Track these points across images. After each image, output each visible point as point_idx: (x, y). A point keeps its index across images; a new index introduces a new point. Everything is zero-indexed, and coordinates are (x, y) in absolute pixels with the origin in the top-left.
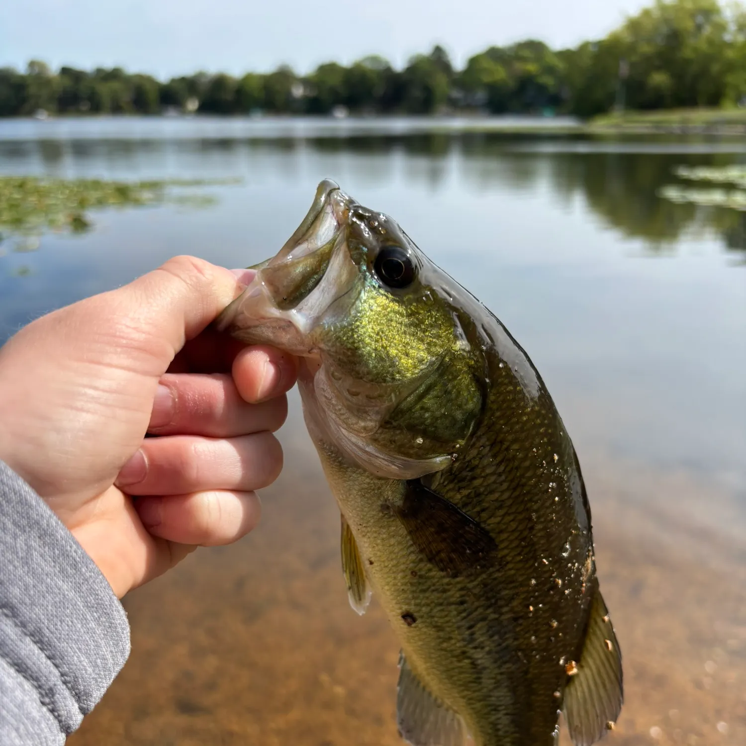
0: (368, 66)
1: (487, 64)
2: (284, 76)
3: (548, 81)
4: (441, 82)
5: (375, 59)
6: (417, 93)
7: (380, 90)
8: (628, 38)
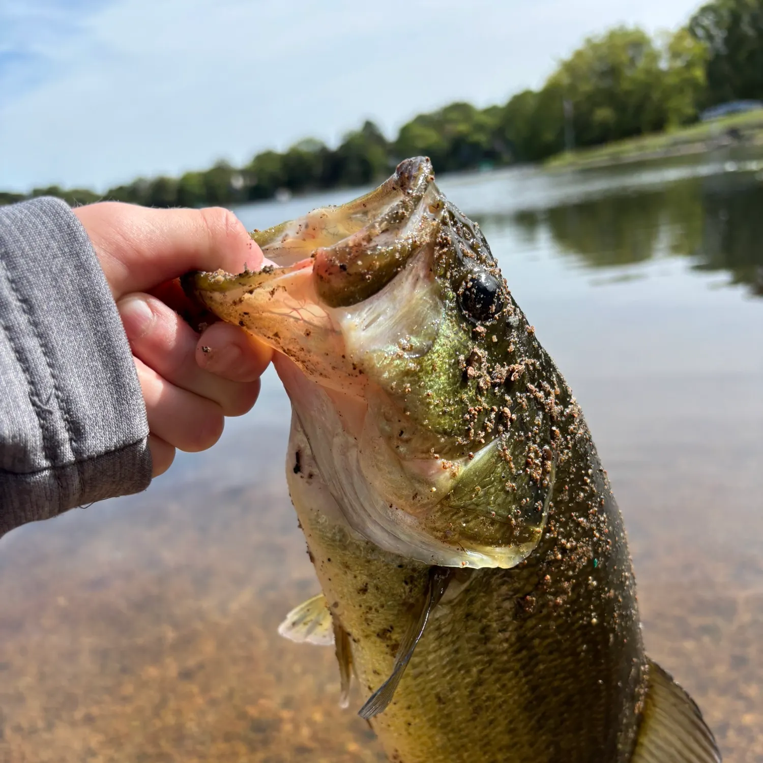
0: (305, 149)
1: (419, 131)
2: (221, 171)
3: (481, 138)
4: (376, 155)
5: (309, 142)
6: (354, 167)
7: (318, 170)
8: (566, 80)
